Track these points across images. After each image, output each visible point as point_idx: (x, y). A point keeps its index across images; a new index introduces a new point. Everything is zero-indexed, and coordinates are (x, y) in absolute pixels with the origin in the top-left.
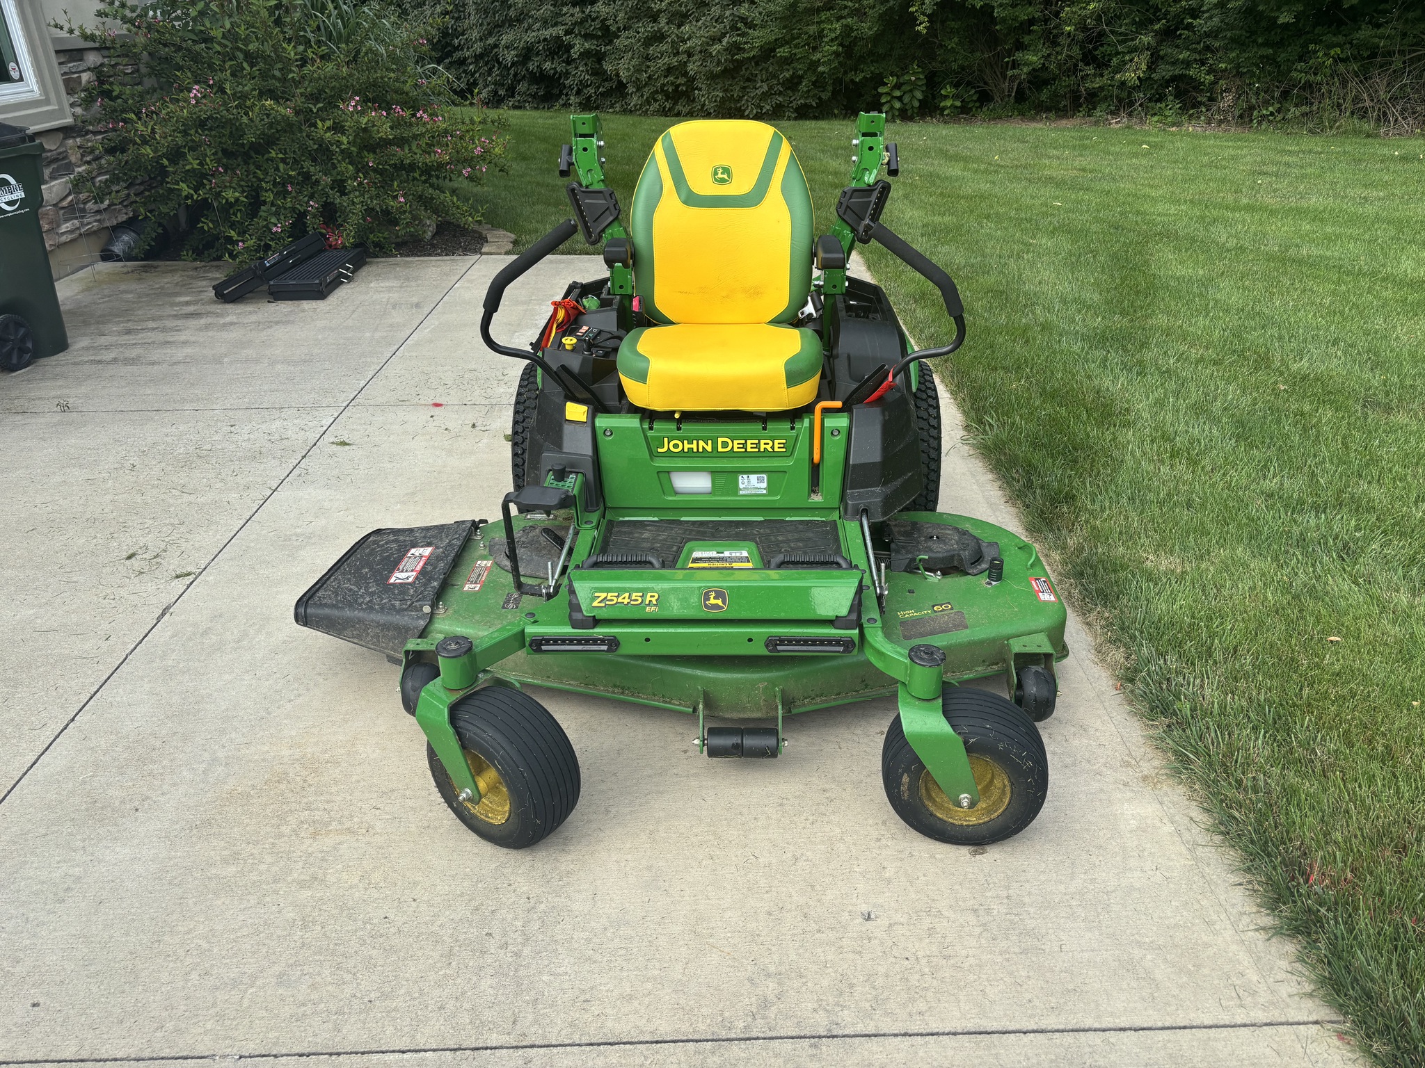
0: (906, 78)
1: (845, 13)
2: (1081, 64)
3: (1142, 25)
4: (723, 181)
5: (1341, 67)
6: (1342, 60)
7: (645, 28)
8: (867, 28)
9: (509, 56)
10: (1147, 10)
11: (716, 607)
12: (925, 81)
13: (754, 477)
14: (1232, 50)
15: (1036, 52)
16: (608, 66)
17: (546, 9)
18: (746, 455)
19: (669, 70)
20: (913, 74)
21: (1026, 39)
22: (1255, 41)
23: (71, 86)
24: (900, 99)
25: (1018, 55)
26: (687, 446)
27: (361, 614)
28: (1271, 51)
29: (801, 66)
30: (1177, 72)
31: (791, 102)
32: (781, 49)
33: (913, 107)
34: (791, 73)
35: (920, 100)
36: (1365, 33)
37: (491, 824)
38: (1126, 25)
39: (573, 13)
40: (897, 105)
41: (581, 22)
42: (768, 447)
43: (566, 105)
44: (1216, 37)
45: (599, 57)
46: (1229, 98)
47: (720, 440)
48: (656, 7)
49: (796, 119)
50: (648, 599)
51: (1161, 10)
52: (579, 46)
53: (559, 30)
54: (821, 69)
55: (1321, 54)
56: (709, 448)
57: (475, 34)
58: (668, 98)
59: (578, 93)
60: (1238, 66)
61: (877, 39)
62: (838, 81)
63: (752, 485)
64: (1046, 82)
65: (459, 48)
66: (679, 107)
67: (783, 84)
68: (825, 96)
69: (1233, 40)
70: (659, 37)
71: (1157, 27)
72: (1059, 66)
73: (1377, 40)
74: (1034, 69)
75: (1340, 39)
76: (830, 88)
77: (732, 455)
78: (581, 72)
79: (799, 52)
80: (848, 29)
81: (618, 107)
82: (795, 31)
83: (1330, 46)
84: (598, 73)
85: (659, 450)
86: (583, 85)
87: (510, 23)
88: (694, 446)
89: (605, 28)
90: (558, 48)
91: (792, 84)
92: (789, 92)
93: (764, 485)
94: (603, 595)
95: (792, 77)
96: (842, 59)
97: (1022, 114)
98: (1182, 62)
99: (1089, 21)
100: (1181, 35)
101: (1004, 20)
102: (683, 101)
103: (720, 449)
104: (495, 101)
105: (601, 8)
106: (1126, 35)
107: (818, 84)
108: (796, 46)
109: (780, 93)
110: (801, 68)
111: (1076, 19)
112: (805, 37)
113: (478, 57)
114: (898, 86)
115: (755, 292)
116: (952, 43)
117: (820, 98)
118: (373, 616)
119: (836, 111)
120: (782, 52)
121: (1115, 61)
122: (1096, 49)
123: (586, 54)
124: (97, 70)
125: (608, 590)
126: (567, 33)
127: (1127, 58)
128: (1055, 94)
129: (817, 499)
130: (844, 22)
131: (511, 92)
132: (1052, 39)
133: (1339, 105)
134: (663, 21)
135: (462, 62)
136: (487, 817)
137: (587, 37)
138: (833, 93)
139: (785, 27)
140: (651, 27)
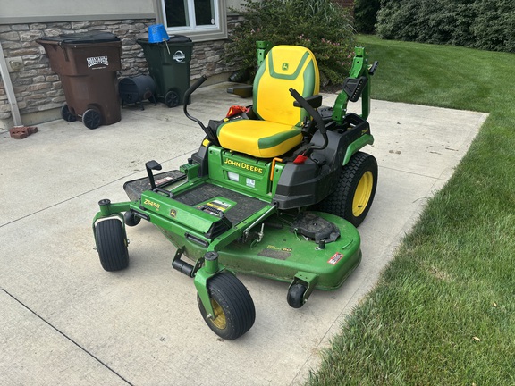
4: (285, 69)
7: (490, 13)
9: (433, 23)
11: (173, 216)
13: (251, 180)
16: (470, 29)
17: (451, 5)
18: (249, 171)
19: (497, 31)
23: (230, 27)
26: (233, 163)
39: (461, 7)
41: (465, 11)
42: (257, 170)
43: (451, 43)
45: (469, 25)
47: (243, 164)
48: (497, 5)
50: (157, 206)
52: (460, 20)
53: (454, 14)
56: (239, 166)
57: (422, 14)
58: (493, 42)
59: (457, 39)
63: (250, 183)
65: (415, 20)
66: (497, 47)
70: (496, 17)
77: (245, 170)
78: (459, 31)
81: (471, 45)
84: (466, 31)
85: (225, 162)
86: (459, 36)
87: (436, 10)
88: (235, 164)
89: (473, 13)
90: (452, 21)
93: (254, 184)
94: (147, 200)
102: (500, 45)
103: (242, 167)
104: (424, 40)
105: (474, 5)
113: (421, 23)
115: (290, 113)
123: (463, 23)
124: (241, 23)
126: (457, 15)
129: (270, 194)
131: (430, 37)
134: (499, 11)
135: (415, 25)
137: (465, 16)
140: (493, 13)
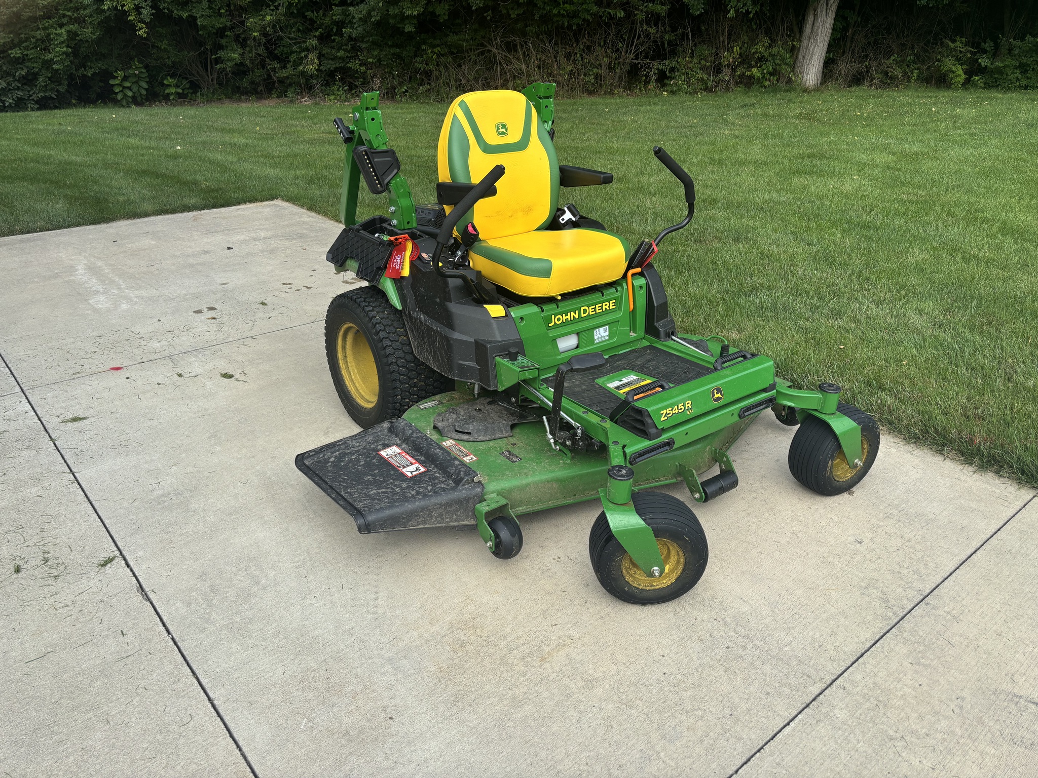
0: (131, 72)
1: (65, 20)
2: (267, 60)
3: (307, 32)
4: (503, 133)
5: (443, 59)
6: (442, 55)
8: (89, 33)
10: (305, 22)
11: (719, 399)
12: (147, 74)
13: (602, 329)
14: (374, 49)
15: (234, 51)
18: (597, 315)
20: (137, 68)
21: (223, 42)
22: (386, 44)
24: (130, 88)
25: (221, 54)
26: (565, 318)
27: (422, 503)
28: (398, 50)
29: (35, 65)
30: (337, 65)
31: (31, 96)
32: (13, 51)
33: (141, 94)
34: (26, 70)
35: (146, 90)
36: (452, 38)
37: (659, 589)
38: (294, 32)
40: (130, 94)
42: (607, 307)
44: (362, 41)
46: (377, 81)
47: (582, 308)
49: (38, 109)
50: (687, 405)
51: (316, 22)
54: (55, 67)
55: (429, 51)
56: (577, 316)
60: (379, 60)
61: (99, 41)
62: (71, 77)
63: (601, 335)
64: (245, 73)
67: (19, 81)
68: (62, 89)
69: (373, 43)
71: (317, 34)
72: (252, 61)
73: (461, 42)
74: (236, 64)
75: (438, 42)
76: (66, 82)
77: (589, 317)
79: (31, 53)
80: (72, 35)
82: (22, 36)
83: (434, 46)
85: (550, 325)
88: (568, 317)
91: (29, 80)
92: (26, 87)
93: (607, 333)
94: (665, 412)
95: (27, 74)
96: (72, 58)
97: (229, 97)
98: (340, 58)
99: (268, 29)
100: (334, 40)
101: (204, 27)
103: (583, 315)
106: (296, 39)
107: (55, 78)
108: (27, 48)
109: (18, 88)
110: (36, 67)
111: (258, 28)
112: (33, 40)
114: (125, 78)
115: (528, 210)
116: (164, 45)
117: (58, 91)
118: (434, 500)
119: (74, 101)
120: (15, 53)
121: (293, 57)
122: (275, 49)
125: (665, 408)
127: (303, 55)
128: (252, 83)
129: (633, 335)
130: (67, 28)
132: (242, 41)
133: (448, 84)
136: (652, 586)
138: (69, 85)
139: (11, 33)
